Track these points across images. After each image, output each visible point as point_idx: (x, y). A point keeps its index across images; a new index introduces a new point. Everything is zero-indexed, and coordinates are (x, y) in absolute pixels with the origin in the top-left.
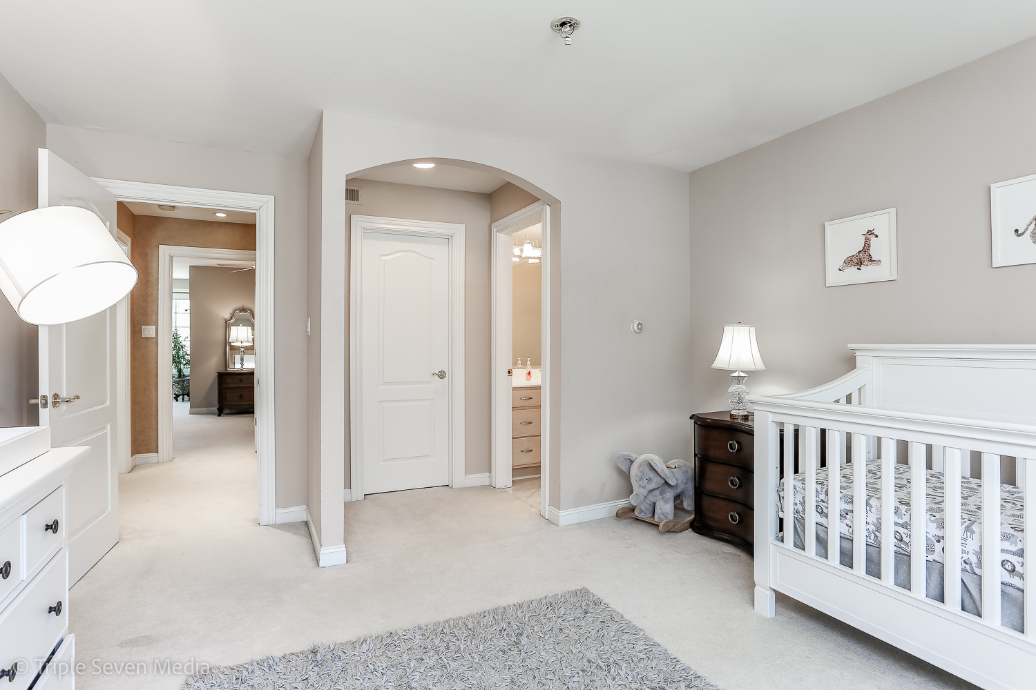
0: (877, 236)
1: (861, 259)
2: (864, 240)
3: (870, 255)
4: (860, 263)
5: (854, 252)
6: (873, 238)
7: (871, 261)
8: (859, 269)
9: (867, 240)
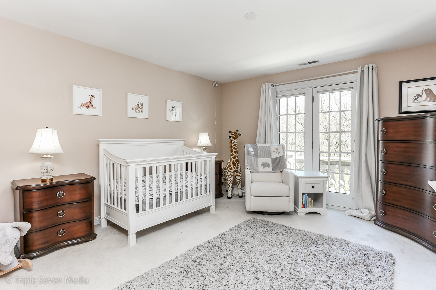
0: (95, 98)
1: (88, 105)
2: (90, 98)
3: (92, 105)
4: (88, 107)
5: (86, 102)
6: (93, 98)
7: (92, 107)
8: (87, 109)
9: (91, 98)
